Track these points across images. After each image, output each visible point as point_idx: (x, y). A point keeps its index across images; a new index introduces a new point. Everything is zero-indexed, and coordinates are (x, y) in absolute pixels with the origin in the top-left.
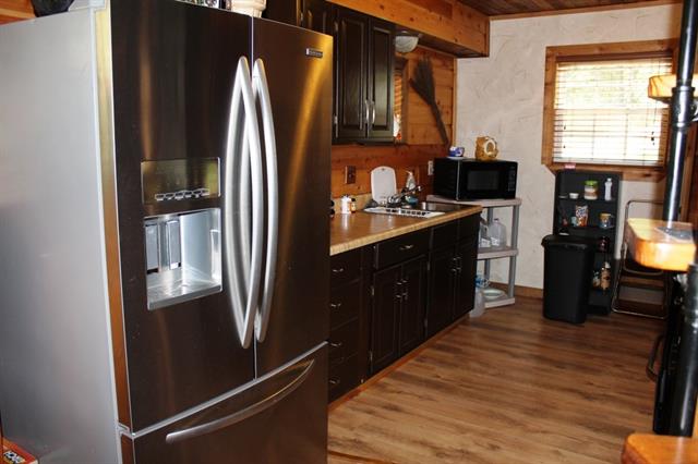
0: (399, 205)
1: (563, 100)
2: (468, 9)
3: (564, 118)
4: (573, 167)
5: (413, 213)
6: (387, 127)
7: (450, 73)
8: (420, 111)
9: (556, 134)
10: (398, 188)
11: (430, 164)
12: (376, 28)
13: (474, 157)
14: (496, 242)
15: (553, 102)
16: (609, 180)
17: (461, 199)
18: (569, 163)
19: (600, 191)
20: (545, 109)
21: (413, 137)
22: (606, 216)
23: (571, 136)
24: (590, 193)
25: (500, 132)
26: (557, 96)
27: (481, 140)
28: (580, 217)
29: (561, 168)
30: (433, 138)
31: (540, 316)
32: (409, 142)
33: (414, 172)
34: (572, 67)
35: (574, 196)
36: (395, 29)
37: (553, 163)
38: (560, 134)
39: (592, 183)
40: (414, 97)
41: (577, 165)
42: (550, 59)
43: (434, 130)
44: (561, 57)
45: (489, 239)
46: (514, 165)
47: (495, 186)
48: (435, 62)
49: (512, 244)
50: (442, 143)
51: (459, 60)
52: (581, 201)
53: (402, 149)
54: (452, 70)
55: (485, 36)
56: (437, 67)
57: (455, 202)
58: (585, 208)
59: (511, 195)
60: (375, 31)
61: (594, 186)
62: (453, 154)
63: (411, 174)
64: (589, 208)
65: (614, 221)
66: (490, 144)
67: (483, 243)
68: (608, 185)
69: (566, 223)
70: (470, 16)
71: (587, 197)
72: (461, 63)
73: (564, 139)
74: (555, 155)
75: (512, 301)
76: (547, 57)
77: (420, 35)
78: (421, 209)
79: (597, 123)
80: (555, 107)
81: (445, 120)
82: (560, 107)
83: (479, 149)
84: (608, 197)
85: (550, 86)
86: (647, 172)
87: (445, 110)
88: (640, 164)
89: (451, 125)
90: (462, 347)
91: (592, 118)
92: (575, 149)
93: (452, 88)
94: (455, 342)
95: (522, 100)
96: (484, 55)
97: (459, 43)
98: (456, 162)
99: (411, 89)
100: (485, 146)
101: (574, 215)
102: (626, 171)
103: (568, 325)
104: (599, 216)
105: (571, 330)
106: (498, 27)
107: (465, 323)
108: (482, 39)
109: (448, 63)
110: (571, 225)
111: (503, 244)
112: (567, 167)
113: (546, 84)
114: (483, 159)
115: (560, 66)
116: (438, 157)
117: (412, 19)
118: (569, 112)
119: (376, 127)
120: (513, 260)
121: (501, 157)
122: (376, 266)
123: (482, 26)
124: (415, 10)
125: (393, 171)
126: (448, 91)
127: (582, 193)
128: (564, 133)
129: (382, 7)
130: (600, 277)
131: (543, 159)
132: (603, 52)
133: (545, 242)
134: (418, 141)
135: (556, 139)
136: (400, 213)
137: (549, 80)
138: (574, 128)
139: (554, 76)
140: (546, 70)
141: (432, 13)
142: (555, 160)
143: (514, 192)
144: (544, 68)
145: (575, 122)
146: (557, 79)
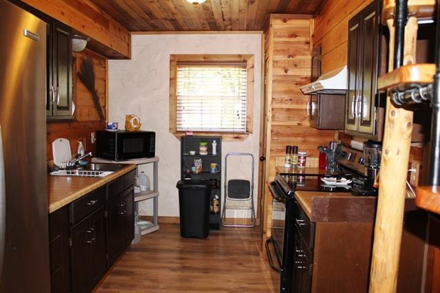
0: (75, 168)
1: (181, 90)
2: (119, 25)
3: (183, 101)
4: (192, 134)
5: (85, 173)
6: (67, 108)
7: (103, 69)
8: (85, 96)
9: (178, 112)
10: (72, 154)
11: (93, 135)
12: (58, 30)
13: (124, 129)
14: (143, 188)
15: (175, 91)
16: (214, 141)
17: (119, 159)
18: (189, 132)
19: (210, 149)
20: (170, 96)
21: (80, 115)
22: (214, 165)
23: (188, 113)
24: (203, 151)
25: (140, 111)
26: (178, 87)
27: (129, 117)
28: (197, 167)
29: (184, 134)
30: (94, 116)
31: (179, 236)
32: (79, 120)
33: (82, 141)
34: (187, 69)
35: (193, 153)
36: (72, 33)
37: (178, 132)
38: (180, 112)
39: (203, 144)
40: (81, 86)
41: (194, 132)
42: (172, 63)
43: (94, 111)
44: (180, 61)
45: (139, 187)
46: (153, 134)
47: (141, 149)
48: (95, 61)
49: (154, 189)
50: (99, 119)
51: (110, 61)
52: (198, 156)
53: (74, 124)
54: (105, 68)
55: (128, 45)
56: (97, 64)
57: (115, 162)
58: (200, 160)
59: (152, 155)
60: (58, 32)
61: (205, 146)
62: (110, 127)
63: (81, 143)
64: (203, 160)
65: (219, 168)
66: (135, 119)
67: (137, 190)
68: (214, 145)
69: (188, 171)
70: (119, 30)
71: (202, 154)
72: (111, 63)
73: (183, 115)
74: (178, 126)
75: (157, 228)
76: (171, 61)
77: (89, 39)
78: (91, 170)
79: (203, 105)
80: (177, 94)
81: (101, 103)
82: (179, 94)
83: (127, 123)
84: (214, 152)
85: (173, 80)
86: (236, 136)
87: (100, 96)
88: (232, 130)
89: (104, 107)
90: (134, 270)
91: (200, 101)
92: (191, 122)
93: (105, 80)
94: (127, 266)
95: (155, 89)
96: (128, 58)
97: (114, 48)
98: (114, 133)
99: (78, 80)
100: (132, 121)
101: (193, 165)
102: (224, 136)
103: (199, 240)
104: (210, 165)
105: (200, 244)
106: (137, 39)
107: (130, 250)
108: (127, 47)
109: (103, 63)
110: (192, 172)
111: (148, 189)
112: (188, 134)
113: (171, 79)
114: (131, 130)
115: (179, 67)
116: (98, 130)
117: (83, 27)
118: (186, 98)
119: (59, 108)
120: (155, 199)
121: (143, 129)
122: (72, 221)
123: (127, 38)
124: (85, 20)
125: (68, 142)
126: (102, 82)
127: (198, 150)
128: (183, 112)
129: (63, 13)
130: (212, 205)
131: (170, 129)
132: (206, 60)
133: (178, 186)
134: (85, 118)
135: (178, 116)
136: (77, 174)
137: (173, 76)
138: (190, 108)
139: (176, 74)
140: (170, 70)
141: (96, 24)
142: (178, 130)
143: (154, 153)
144: (169, 69)
145: (190, 105)
146: (178, 76)
